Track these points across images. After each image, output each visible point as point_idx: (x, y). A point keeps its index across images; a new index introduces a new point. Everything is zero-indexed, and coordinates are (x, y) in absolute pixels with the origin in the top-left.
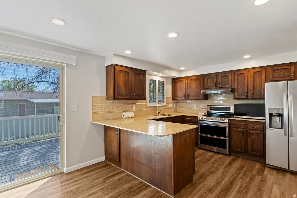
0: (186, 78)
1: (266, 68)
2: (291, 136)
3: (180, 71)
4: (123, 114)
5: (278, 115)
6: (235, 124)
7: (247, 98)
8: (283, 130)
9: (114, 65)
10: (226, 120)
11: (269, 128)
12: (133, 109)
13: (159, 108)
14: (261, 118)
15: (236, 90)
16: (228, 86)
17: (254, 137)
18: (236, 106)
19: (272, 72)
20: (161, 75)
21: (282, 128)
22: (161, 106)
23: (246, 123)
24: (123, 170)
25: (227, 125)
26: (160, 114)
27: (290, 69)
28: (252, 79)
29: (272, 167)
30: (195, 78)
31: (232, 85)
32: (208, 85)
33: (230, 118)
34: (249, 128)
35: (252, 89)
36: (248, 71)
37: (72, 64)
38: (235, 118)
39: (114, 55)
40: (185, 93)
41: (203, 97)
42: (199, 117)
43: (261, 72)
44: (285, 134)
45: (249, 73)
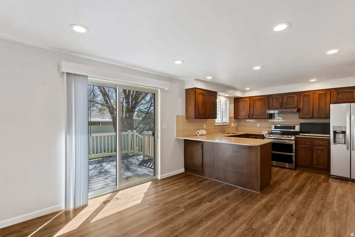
0: (250, 98)
1: (331, 90)
2: (353, 150)
3: (244, 91)
4: (198, 131)
5: (341, 132)
6: (301, 141)
7: (312, 117)
8: (346, 145)
9: (195, 89)
10: (293, 138)
11: (334, 143)
12: (204, 127)
13: (225, 127)
14: (326, 135)
15: (301, 110)
16: (294, 106)
17: (319, 152)
18: (302, 125)
19: (336, 94)
20: (227, 95)
21: (345, 144)
22: (227, 125)
23: (311, 140)
24: (206, 178)
25: (293, 142)
26: (225, 132)
27: (353, 92)
28: (317, 100)
29: (335, 177)
30: (259, 98)
31: (297, 105)
32: (273, 105)
33: (296, 136)
34: (315, 144)
35: (317, 109)
36: (314, 93)
37: (164, 89)
38: (301, 135)
39: (196, 79)
40: (249, 113)
41: (268, 117)
42: (265, 135)
43: (325, 94)
44: (348, 149)
45: (315, 94)
